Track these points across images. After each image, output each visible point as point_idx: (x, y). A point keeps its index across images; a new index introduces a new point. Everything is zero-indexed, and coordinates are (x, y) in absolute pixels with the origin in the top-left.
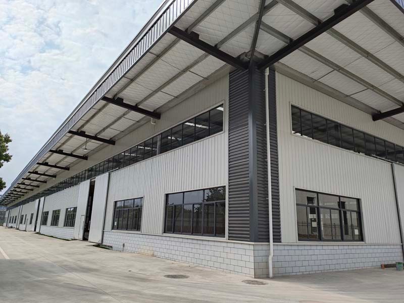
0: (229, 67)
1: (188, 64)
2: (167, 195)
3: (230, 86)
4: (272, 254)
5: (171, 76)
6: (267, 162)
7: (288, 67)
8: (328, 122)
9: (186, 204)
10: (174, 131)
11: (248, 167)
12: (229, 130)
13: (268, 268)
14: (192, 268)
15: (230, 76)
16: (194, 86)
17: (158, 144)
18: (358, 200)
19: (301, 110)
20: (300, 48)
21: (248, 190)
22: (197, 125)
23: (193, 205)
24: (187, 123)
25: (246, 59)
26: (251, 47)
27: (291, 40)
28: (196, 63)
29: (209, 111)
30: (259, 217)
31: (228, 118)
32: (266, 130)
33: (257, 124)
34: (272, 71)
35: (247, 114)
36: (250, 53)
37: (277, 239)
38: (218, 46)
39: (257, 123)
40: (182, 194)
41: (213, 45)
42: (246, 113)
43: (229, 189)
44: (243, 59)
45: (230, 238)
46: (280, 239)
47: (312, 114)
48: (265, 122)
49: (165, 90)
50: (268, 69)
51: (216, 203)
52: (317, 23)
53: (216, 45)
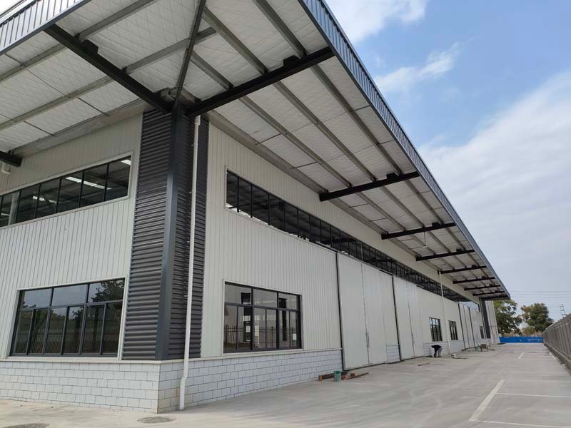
0: (143, 105)
1: (77, 88)
2: (22, 293)
3: (143, 132)
4: (186, 376)
5: (45, 101)
6: (189, 245)
7: (226, 119)
8: (271, 197)
9: (56, 307)
10: (43, 188)
11: (162, 251)
12: (138, 195)
13: (178, 396)
14: (56, 409)
15: (144, 118)
16: (85, 122)
17: (13, 207)
18: (299, 297)
19: (239, 178)
20: (241, 98)
21: (158, 284)
22: (85, 183)
23: (68, 308)
24: (70, 178)
25: (170, 97)
26: (177, 83)
27: (231, 85)
28: (90, 87)
29: (108, 164)
30: (172, 323)
31: (137, 177)
32: (191, 200)
33: (179, 191)
34: (205, 122)
35: (166, 175)
36: (176, 90)
37: (195, 352)
38: (128, 71)
39: (180, 189)
40: (50, 290)
41: (121, 68)
42: (165, 173)
43: (130, 282)
44: (166, 96)
45: (125, 358)
46: (199, 352)
47: (252, 185)
48: (191, 189)
49: (33, 120)
50: (199, 117)
51: (107, 304)
52: (263, 72)
53: (125, 69)
